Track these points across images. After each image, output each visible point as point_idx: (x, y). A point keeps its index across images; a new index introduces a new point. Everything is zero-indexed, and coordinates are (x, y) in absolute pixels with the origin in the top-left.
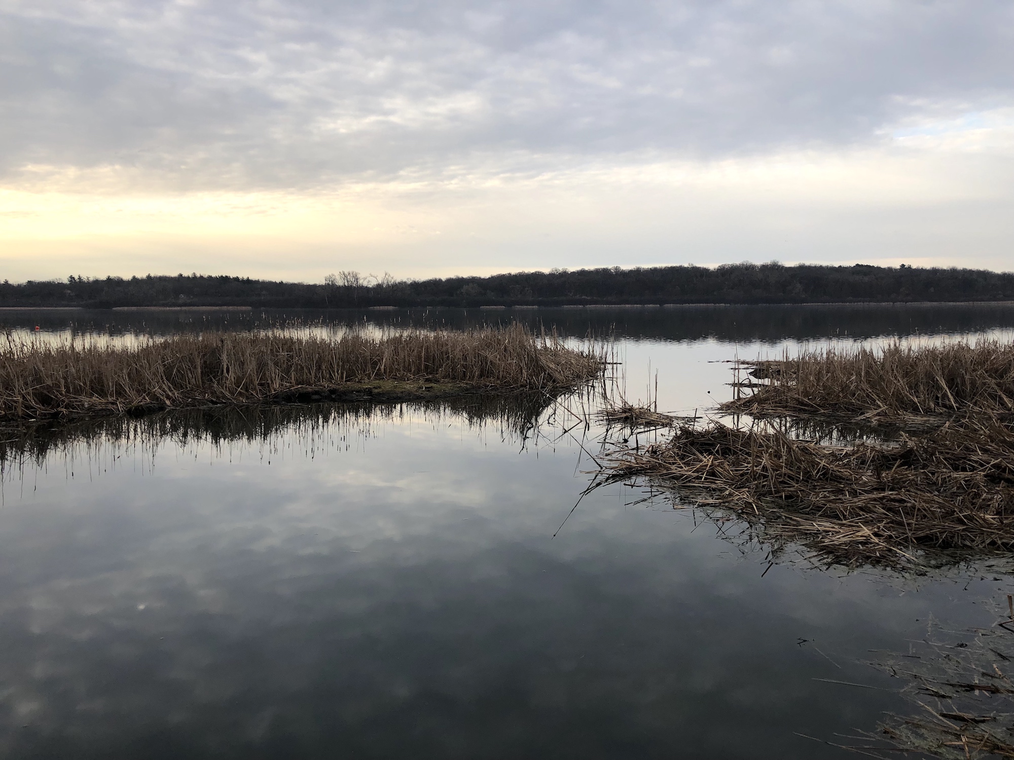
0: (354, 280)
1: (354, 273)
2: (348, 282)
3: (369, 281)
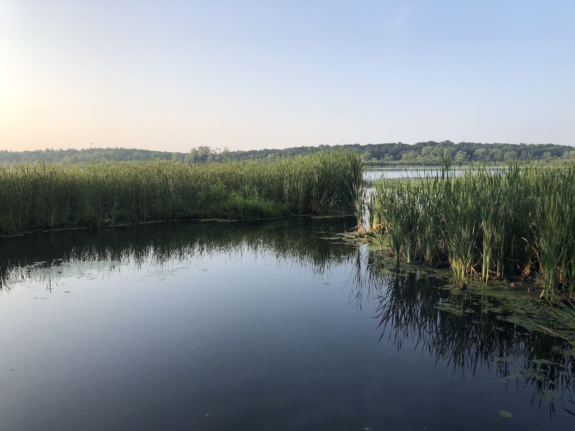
0: (207, 150)
1: (207, 147)
3: (216, 151)
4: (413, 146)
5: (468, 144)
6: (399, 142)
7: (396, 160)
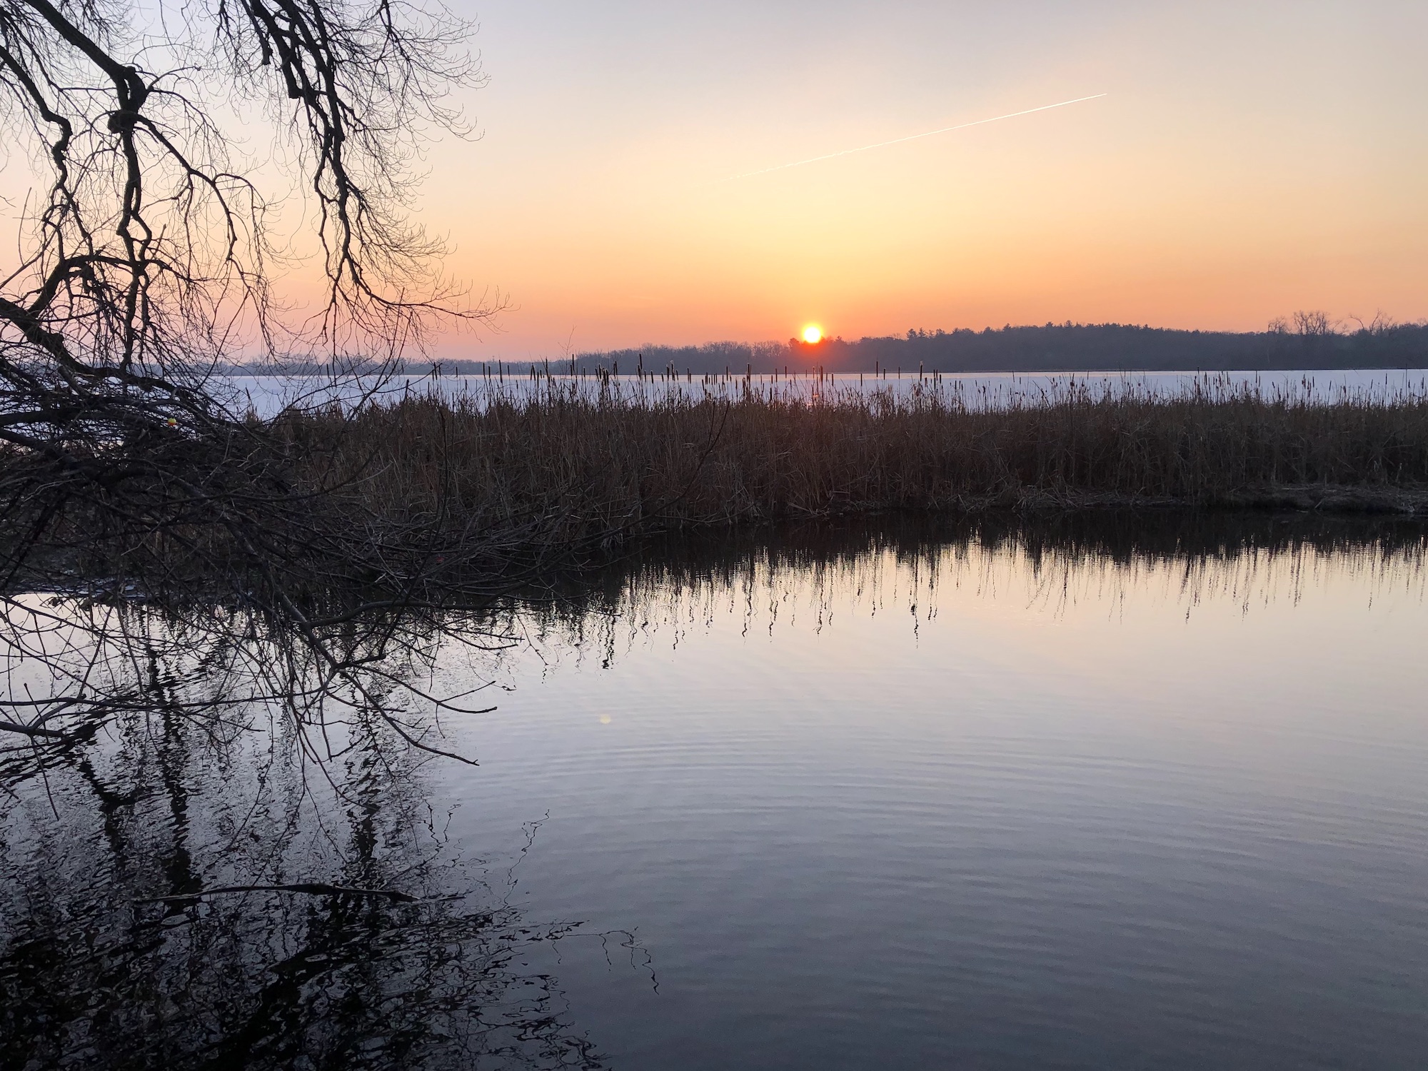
0: (1318, 324)
1: (1320, 314)
2: (1307, 328)
3: (1346, 326)
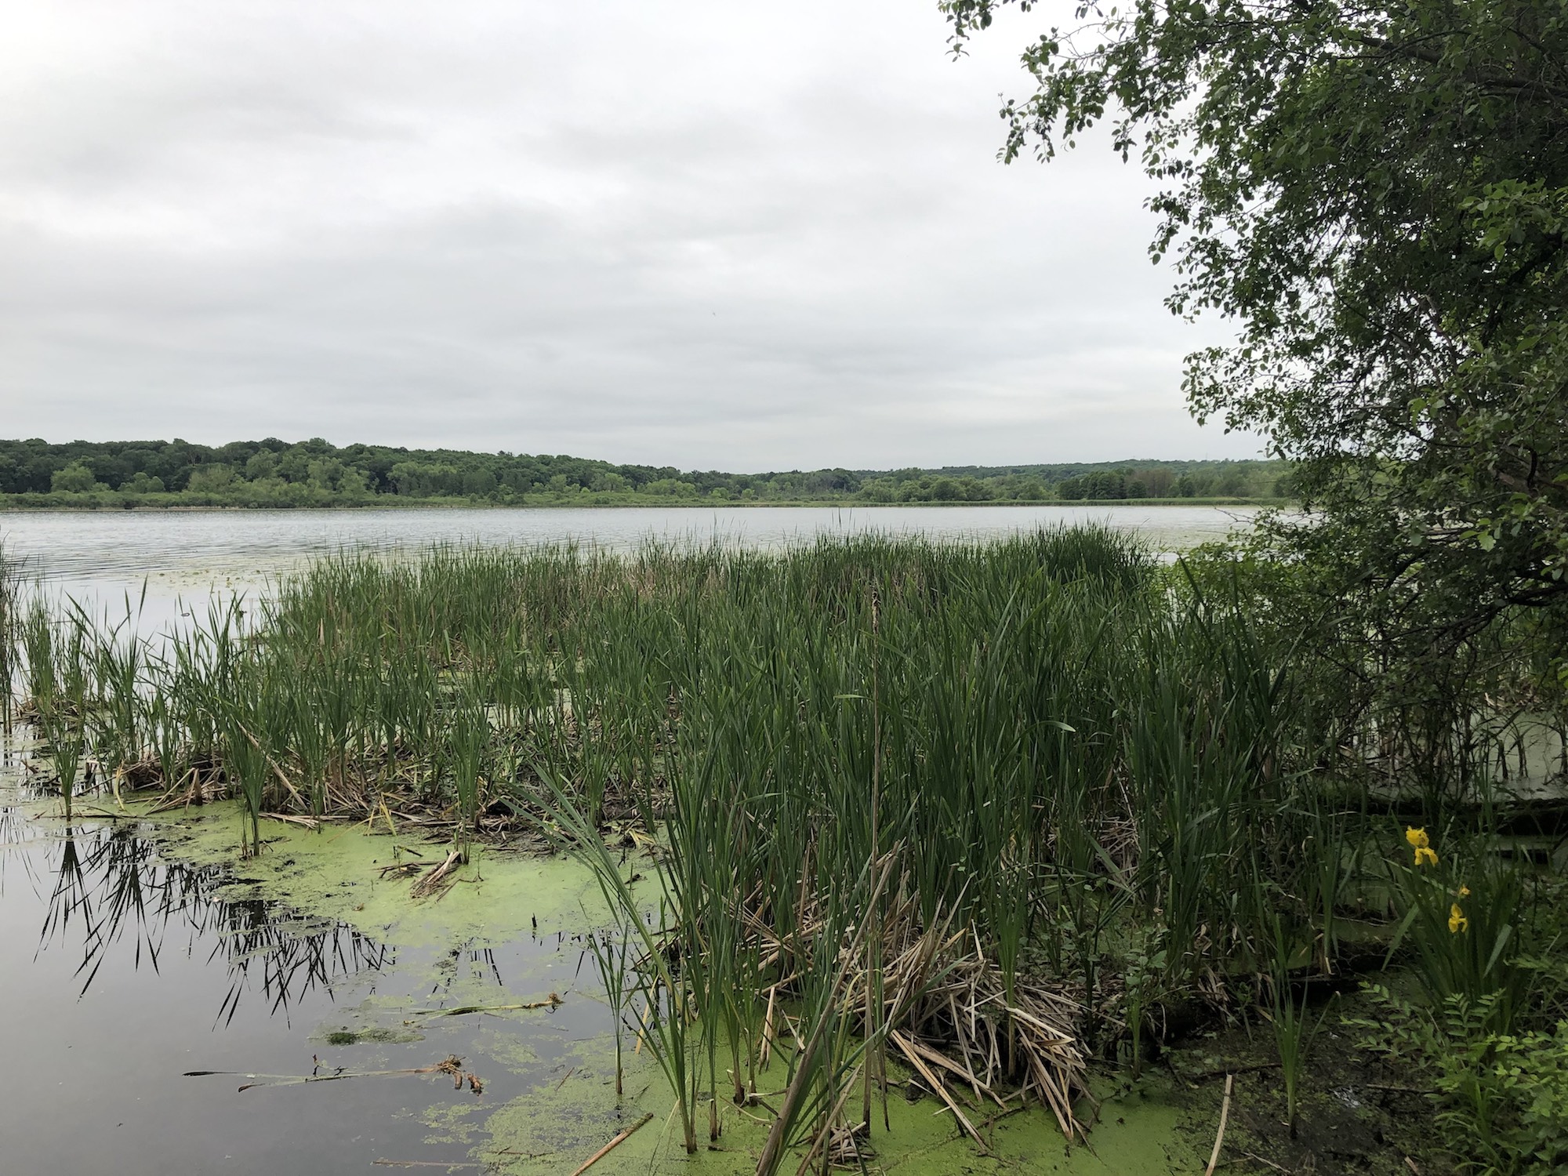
4: (220, 451)
5: (373, 450)
6: (176, 440)
7: (168, 489)
